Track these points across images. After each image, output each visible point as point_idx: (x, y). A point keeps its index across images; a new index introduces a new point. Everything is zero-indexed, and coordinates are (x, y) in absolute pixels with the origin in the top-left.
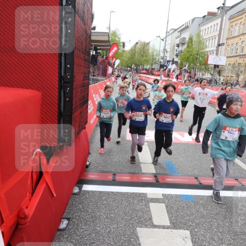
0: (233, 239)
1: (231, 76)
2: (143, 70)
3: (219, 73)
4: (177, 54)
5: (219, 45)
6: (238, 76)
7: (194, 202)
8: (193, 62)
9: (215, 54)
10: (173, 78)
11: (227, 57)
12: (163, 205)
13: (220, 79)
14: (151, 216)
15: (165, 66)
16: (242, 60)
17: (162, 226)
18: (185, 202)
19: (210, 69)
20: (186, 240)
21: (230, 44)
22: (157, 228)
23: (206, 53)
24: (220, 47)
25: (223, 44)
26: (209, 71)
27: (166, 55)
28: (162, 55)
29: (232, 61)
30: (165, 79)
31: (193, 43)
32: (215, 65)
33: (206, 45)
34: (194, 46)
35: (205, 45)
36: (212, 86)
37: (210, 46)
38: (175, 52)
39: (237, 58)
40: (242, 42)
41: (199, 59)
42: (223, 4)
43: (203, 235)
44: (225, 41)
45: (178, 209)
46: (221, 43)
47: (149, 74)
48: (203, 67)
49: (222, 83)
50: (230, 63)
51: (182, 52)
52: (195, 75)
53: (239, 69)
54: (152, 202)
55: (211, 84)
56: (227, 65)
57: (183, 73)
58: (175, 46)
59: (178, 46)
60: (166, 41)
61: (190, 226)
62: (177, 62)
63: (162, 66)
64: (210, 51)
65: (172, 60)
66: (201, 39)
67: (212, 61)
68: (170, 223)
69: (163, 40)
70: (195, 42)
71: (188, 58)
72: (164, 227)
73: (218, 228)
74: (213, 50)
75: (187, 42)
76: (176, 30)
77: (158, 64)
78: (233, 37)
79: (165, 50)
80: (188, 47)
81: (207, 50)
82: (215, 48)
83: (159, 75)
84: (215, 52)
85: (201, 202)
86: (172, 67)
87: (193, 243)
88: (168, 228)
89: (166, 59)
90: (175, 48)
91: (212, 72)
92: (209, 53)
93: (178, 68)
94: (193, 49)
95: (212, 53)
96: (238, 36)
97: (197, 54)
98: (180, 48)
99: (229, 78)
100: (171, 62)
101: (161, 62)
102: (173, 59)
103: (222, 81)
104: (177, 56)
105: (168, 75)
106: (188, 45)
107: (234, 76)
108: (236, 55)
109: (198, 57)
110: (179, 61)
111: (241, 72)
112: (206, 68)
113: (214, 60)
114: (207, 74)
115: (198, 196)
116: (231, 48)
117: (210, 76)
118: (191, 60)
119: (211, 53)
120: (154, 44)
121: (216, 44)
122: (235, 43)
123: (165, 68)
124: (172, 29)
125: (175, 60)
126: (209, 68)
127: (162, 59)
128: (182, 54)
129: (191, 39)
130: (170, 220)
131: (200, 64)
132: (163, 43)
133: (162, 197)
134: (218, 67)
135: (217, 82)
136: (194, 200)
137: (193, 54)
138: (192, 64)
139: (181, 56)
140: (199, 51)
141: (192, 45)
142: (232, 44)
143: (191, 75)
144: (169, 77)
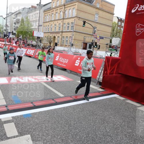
0: (53, 132)
3: (40, 41)
6: (50, 43)
7: (32, 117)
8: (25, 34)
9: (37, 30)
10: (13, 43)
11: (44, 33)
12: (13, 123)
13: (41, 45)
14: (5, 132)
15: (7, 35)
17: (13, 136)
18: (27, 118)
20: (28, 140)
21: (45, 26)
22: (10, 139)
23: (32, 30)
24: (40, 27)
25: (41, 26)
27: (7, 28)
28: (5, 28)
29: (47, 35)
30: (8, 44)
31: (24, 22)
32: (38, 37)
33: (32, 25)
36: (37, 49)
37: (34, 25)
38: (14, 27)
39: (49, 34)
40: (51, 25)
41: (29, 33)
42: (40, 3)
43: (38, 135)
44: (42, 24)
45: (23, 123)
48: (31, 37)
49: (42, 47)
51: (18, 28)
52: (27, 42)
53: (50, 40)
54: (6, 123)
55: (36, 47)
56: (44, 37)
57: (20, 41)
60: (7, 20)
61: (31, 131)
62: (15, 33)
63: (5, 36)
64: (34, 28)
65: (12, 32)
66: (29, 21)
67: (36, 34)
68: (18, 133)
69: (5, 19)
71: (22, 31)
72: (14, 137)
73: (46, 128)
74: (36, 28)
76: (13, 14)
78: (46, 22)
79: (6, 25)
80: (21, 25)
81: (33, 27)
83: (4, 41)
85: (35, 116)
86: (11, 36)
87: (32, 141)
88: (17, 136)
89: (8, 31)
91: (36, 41)
92: (34, 30)
93: (16, 37)
94: (25, 26)
96: (49, 22)
97: (27, 30)
98: (17, 25)
99: (46, 44)
100: (11, 33)
101: (4, 33)
102: (13, 32)
104: (15, 29)
105: (10, 41)
107: (49, 43)
108: (48, 32)
110: (16, 33)
111: (52, 41)
112: (33, 38)
113: (37, 34)
114: (34, 42)
115: (34, 113)
116: (45, 28)
117: (36, 43)
118: (23, 33)
121: (38, 25)
122: (48, 25)
123: (8, 37)
124: (10, 13)
125: (14, 32)
126: (34, 38)
127: (5, 31)
129: (23, 20)
130: (18, 131)
131: (29, 36)
132: (5, 21)
133: (12, 119)
135: (40, 47)
136: (31, 116)
137: (24, 30)
138: (25, 36)
139: (17, 30)
140: (28, 28)
141: (24, 24)
142: (46, 26)
143: (25, 42)
144: (11, 43)
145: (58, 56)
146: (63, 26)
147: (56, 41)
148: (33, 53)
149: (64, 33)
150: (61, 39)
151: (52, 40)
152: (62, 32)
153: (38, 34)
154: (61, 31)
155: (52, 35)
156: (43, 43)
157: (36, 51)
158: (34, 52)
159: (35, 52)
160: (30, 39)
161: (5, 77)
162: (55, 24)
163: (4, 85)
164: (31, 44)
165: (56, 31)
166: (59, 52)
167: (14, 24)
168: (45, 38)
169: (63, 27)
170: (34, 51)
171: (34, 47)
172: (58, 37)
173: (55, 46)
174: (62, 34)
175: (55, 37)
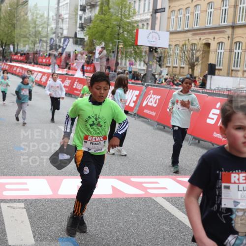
1: (181, 68)
2: (16, 54)
3: (160, 60)
4: (82, 24)
5: (156, 11)
6: (192, 66)
8: (112, 40)
9: (150, 27)
10: (76, 70)
11: (171, 33)
13: (160, 74)
15: (60, 47)
16: (198, 37)
19: (143, 54)
21: (176, 9)
23: (136, 25)
24: (158, 15)
25: (163, 10)
26: (142, 57)
27: (61, 25)
28: (53, 25)
29: (181, 39)
30: (60, 72)
31: (111, 4)
32: (150, 48)
33: (134, 10)
34: (112, 10)
35: (132, 10)
37: (141, 12)
38: (79, 22)
39: (189, 35)
40: (196, 6)
41: (123, 35)
44: (166, 5)
46: (159, 7)
47: (30, 63)
48: (131, 50)
49: (166, 80)
50: (178, 43)
51: (91, 21)
52: (117, 64)
53: (193, 55)
55: (145, 82)
56: (173, 47)
58: (77, 10)
59: (83, 9)
62: (82, 40)
63: (53, 47)
64: (142, 21)
65: (73, 35)
67: (145, 39)
70: (113, 3)
71: (103, 32)
74: (147, 20)
75: (98, 3)
77: (46, 42)
79: (59, 16)
80: (102, 12)
81: (137, 18)
82: (149, 16)
84: (150, 23)
86: (71, 48)
89: (62, 34)
90: (77, 14)
91: (147, 60)
92: (140, 25)
94: (111, 16)
95: (145, 24)
97: (119, 26)
98: (88, 14)
99: (178, 70)
100: (71, 40)
101: (52, 39)
102: (76, 34)
103: (166, 76)
104: (82, 27)
105: (67, 64)
106: (101, 9)
107: (187, 67)
108: (186, 29)
109: (121, 31)
110: (86, 39)
111: (197, 60)
112: (136, 52)
114: (138, 63)
116: (177, 17)
117: (145, 68)
118: (108, 37)
119: (143, 25)
120: (36, 5)
121: (151, 10)
122: (184, 8)
123: (60, 50)
125: (79, 36)
126: (141, 52)
127: (54, 33)
128: (91, 25)
131: (125, 45)
134: (156, 52)
135: (156, 79)
137: (111, 26)
138: (111, 45)
139: (89, 28)
140: (121, 20)
141: (109, 9)
142: (179, 10)
143: (110, 65)
144: (69, 69)
145: (216, 108)
146: (235, 6)
147: (212, 60)
148: (134, 99)
149: (238, 31)
150: (231, 51)
151: (199, 54)
152: (233, 27)
153: (153, 37)
154: (228, 23)
155: (198, 41)
156: (169, 67)
157: (143, 93)
158: (138, 96)
159: (141, 97)
160: (129, 53)
161: (43, 175)
162: (209, 3)
163: (40, 200)
164: (130, 72)
165: (211, 25)
166: (219, 95)
167: (81, 10)
168: (173, 51)
169: (235, 12)
170: (137, 93)
171: (138, 79)
172: (219, 43)
173: (209, 77)
174: (233, 34)
175: (208, 45)
